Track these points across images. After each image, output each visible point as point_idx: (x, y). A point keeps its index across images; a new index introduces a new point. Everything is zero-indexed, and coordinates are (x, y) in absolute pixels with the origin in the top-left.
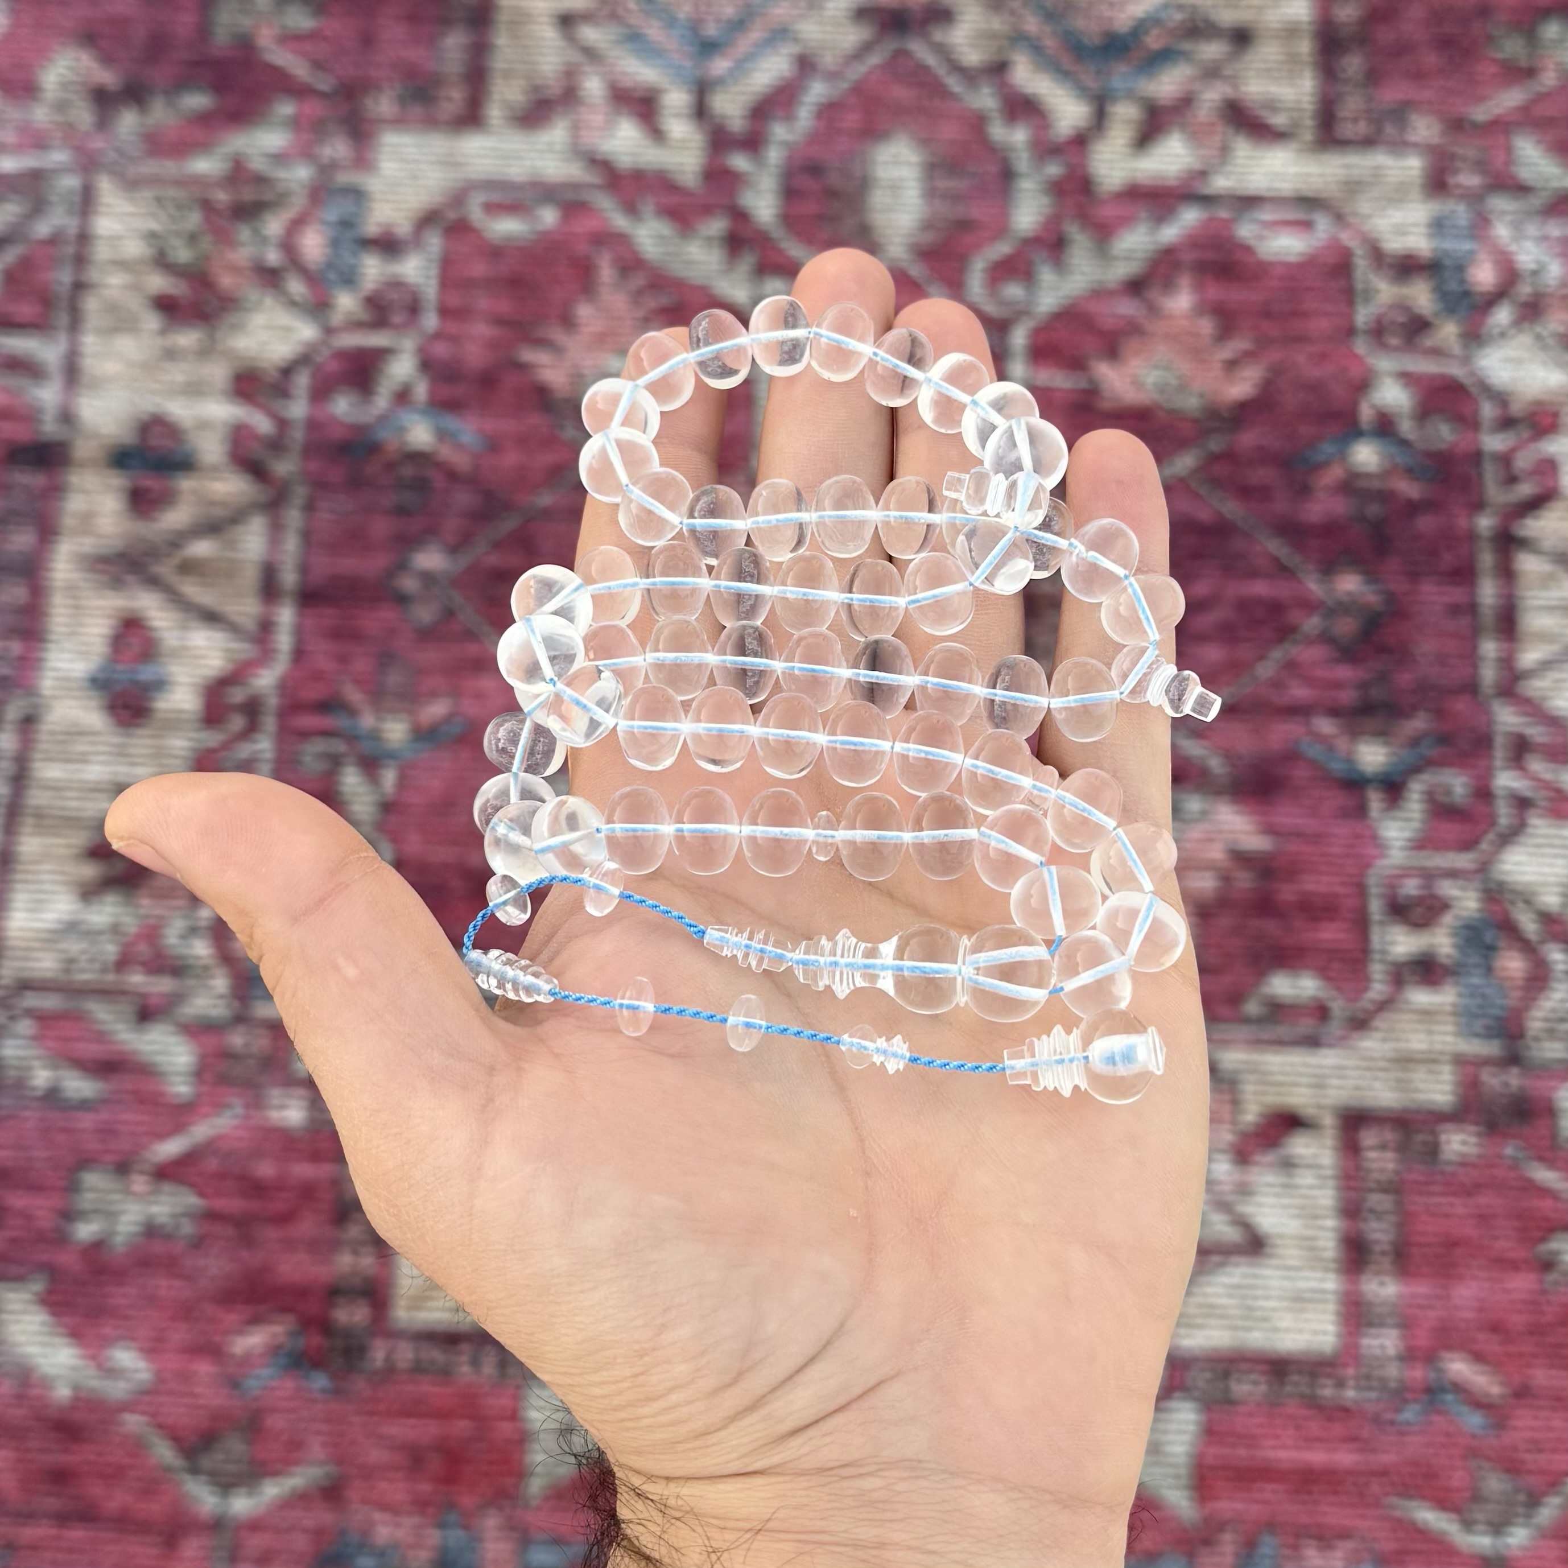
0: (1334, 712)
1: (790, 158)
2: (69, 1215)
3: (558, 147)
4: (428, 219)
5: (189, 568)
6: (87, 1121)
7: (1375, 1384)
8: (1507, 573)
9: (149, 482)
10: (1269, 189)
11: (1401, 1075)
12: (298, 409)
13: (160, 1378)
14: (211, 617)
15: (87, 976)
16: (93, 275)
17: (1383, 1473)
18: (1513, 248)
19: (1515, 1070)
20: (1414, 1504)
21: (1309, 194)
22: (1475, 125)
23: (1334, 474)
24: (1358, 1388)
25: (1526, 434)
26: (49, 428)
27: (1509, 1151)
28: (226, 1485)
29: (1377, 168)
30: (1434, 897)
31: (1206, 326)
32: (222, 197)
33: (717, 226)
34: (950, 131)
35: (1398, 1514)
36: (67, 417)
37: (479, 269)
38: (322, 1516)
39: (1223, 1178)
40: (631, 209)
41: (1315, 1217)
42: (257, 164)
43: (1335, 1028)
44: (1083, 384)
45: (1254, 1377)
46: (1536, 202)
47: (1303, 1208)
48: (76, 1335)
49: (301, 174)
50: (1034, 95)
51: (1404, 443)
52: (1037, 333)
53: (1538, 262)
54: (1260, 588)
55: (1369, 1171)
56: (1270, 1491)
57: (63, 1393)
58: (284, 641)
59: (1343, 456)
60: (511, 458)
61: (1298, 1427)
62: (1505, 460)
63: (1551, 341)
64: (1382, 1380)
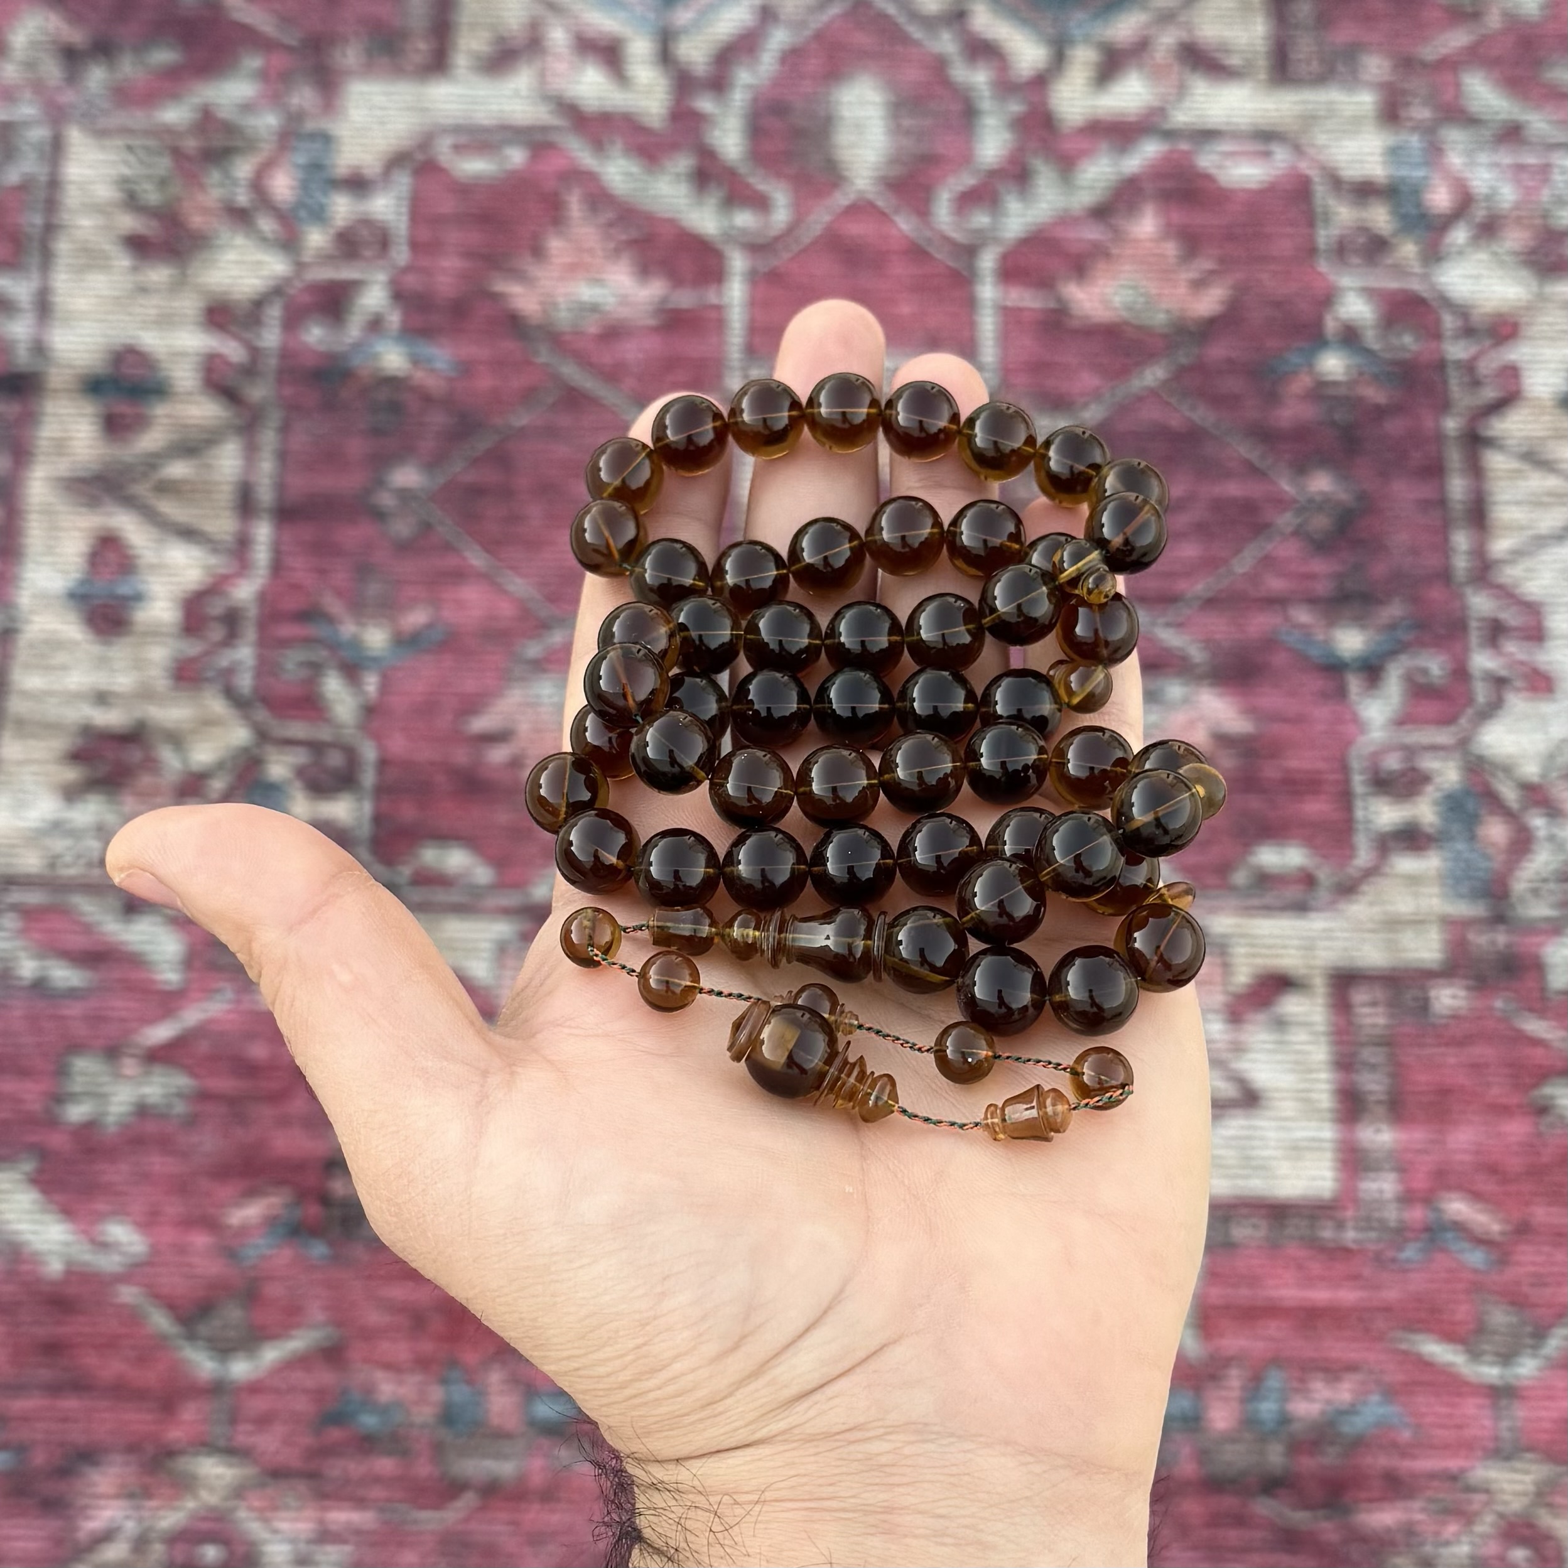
0: (1312, 601)
1: (755, 100)
2: (60, 1098)
3: (524, 93)
4: (397, 161)
5: (167, 488)
6: (75, 1010)
7: (1375, 1224)
8: (1476, 470)
9: (123, 408)
10: (1228, 124)
11: (1391, 936)
12: (271, 337)
13: (155, 1250)
14: (188, 534)
15: (72, 872)
16: (65, 217)
17: (1387, 1309)
18: (1468, 175)
19: (1502, 927)
20: (1418, 1337)
21: (1268, 128)
22: (1424, 65)
23: (1301, 383)
24: (1357, 1228)
25: (1488, 343)
26: (22, 358)
27: (1499, 1004)
28: (224, 1350)
29: (1332, 103)
30: (1413, 769)
31: (1171, 249)
32: (191, 144)
33: (683, 163)
34: (913, 74)
35: (1404, 1346)
36: (40, 349)
37: (447, 205)
38: (325, 1377)
39: (1217, 1036)
40: (599, 146)
41: (1311, 1071)
42: (225, 113)
43: (1323, 894)
44: (1052, 305)
45: (1254, 1220)
46: (1487, 133)
47: (1296, 1063)
48: (67, 1212)
49: (268, 122)
50: (995, 40)
51: (1368, 352)
52: (1005, 258)
53: (1491, 188)
54: (1233, 489)
55: (1360, 1026)
56: (1274, 1328)
57: (55, 1267)
58: (261, 555)
59: (1311, 366)
60: (485, 382)
61: (1300, 1267)
62: (1469, 368)
63: (1507, 258)
64: (1382, 1221)
